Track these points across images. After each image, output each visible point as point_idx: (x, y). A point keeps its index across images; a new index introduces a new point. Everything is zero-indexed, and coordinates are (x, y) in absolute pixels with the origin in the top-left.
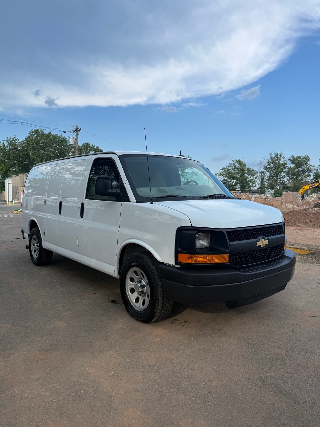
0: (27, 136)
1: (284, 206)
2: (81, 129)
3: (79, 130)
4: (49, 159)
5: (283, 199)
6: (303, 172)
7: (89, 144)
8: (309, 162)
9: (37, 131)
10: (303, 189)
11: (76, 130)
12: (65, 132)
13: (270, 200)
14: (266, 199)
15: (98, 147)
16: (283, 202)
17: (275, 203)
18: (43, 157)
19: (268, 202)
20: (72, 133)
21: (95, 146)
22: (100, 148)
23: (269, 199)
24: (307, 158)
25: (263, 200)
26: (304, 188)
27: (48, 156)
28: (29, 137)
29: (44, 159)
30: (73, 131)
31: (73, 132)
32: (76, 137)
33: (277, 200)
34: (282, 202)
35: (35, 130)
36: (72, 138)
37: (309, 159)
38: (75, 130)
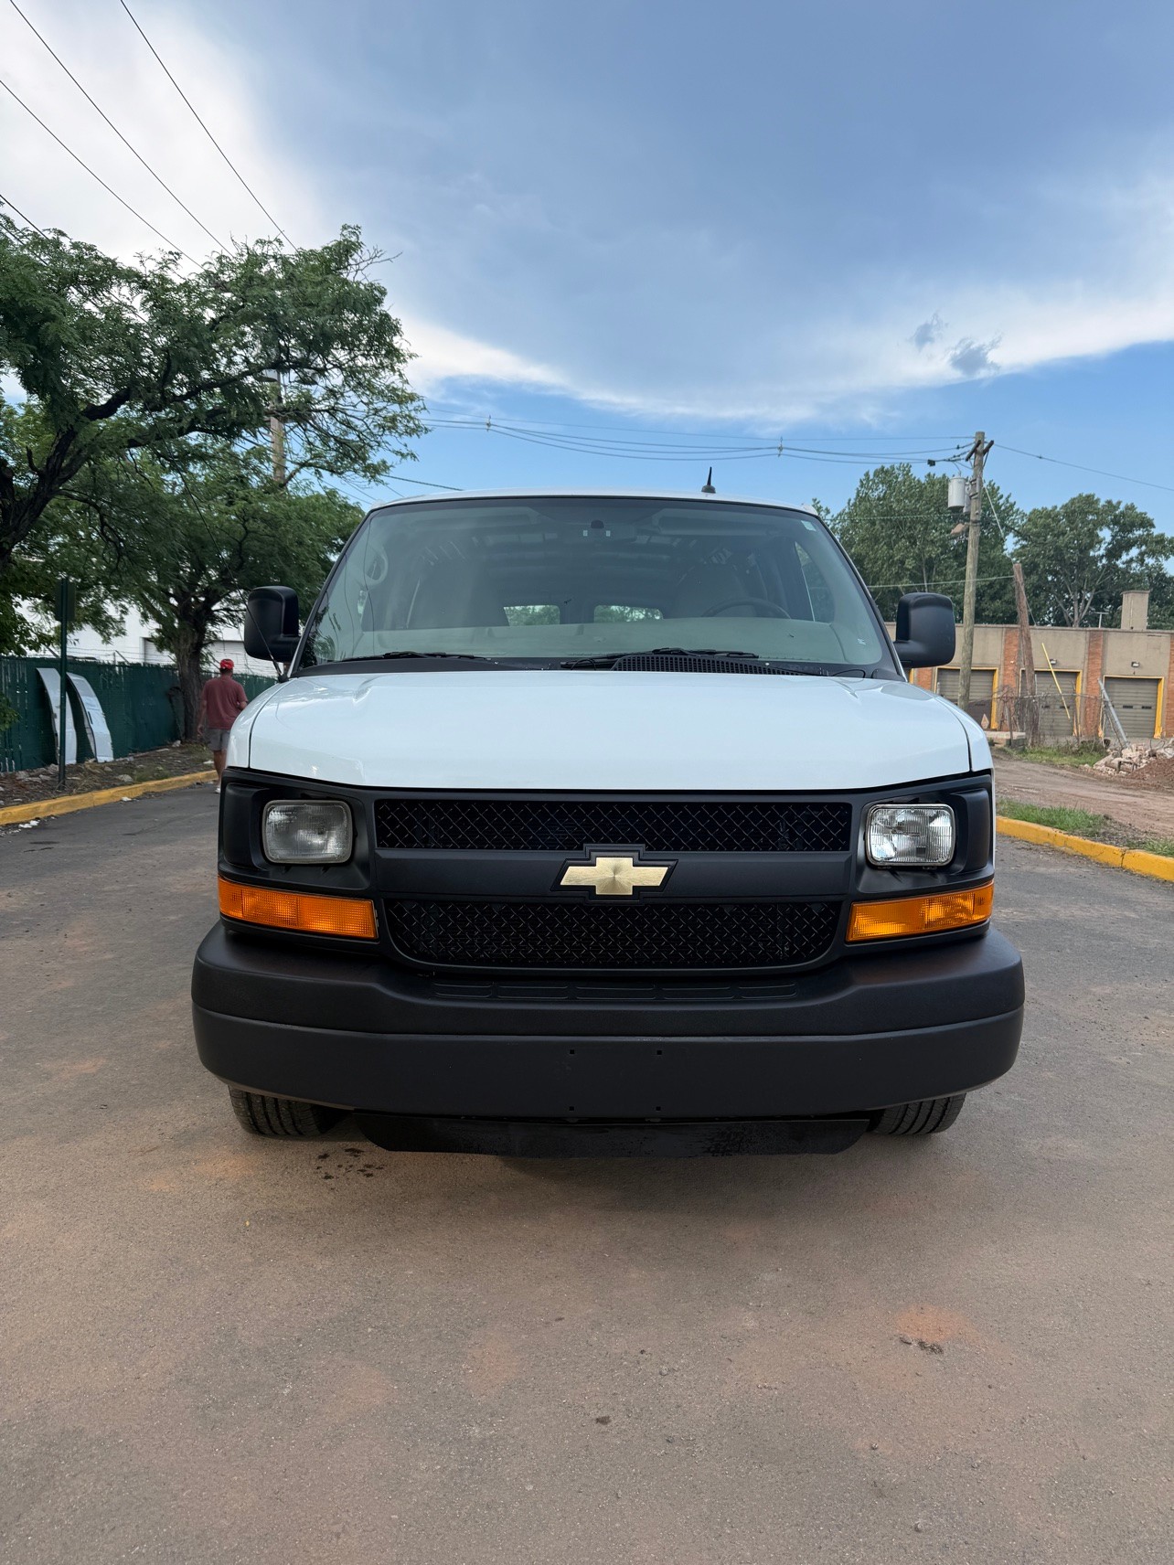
0: (853, 496)
2: (992, 443)
3: (987, 450)
4: (924, 570)
7: (1098, 500)
9: (884, 474)
11: (974, 451)
12: (932, 463)
15: (1131, 508)
18: (903, 562)
20: (963, 462)
21: (1119, 503)
22: (1138, 511)
27: (921, 560)
28: (861, 499)
29: (908, 570)
30: (965, 456)
31: (967, 460)
32: (975, 474)
35: (876, 474)
36: (960, 482)
38: (971, 448)
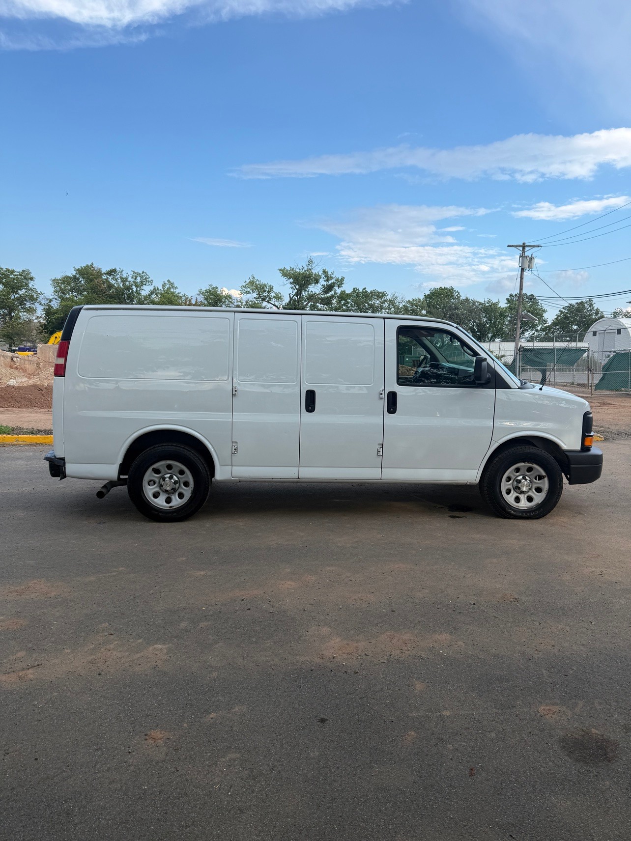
1: (48, 372)
5: (39, 358)
6: (22, 301)
8: (31, 284)
10: (56, 337)
13: (21, 361)
14: (15, 359)
16: (41, 364)
17: (27, 365)
19: (18, 364)
23: (18, 359)
24: (26, 277)
25: (9, 360)
26: (58, 337)
33: (31, 361)
34: (38, 364)
37: (32, 279)
